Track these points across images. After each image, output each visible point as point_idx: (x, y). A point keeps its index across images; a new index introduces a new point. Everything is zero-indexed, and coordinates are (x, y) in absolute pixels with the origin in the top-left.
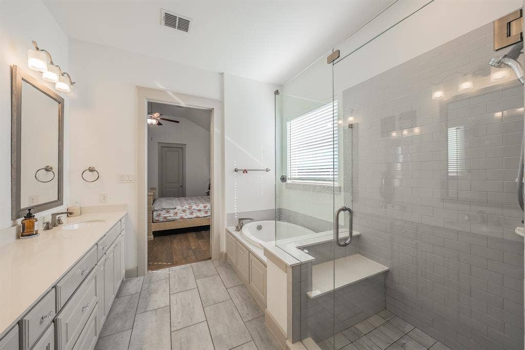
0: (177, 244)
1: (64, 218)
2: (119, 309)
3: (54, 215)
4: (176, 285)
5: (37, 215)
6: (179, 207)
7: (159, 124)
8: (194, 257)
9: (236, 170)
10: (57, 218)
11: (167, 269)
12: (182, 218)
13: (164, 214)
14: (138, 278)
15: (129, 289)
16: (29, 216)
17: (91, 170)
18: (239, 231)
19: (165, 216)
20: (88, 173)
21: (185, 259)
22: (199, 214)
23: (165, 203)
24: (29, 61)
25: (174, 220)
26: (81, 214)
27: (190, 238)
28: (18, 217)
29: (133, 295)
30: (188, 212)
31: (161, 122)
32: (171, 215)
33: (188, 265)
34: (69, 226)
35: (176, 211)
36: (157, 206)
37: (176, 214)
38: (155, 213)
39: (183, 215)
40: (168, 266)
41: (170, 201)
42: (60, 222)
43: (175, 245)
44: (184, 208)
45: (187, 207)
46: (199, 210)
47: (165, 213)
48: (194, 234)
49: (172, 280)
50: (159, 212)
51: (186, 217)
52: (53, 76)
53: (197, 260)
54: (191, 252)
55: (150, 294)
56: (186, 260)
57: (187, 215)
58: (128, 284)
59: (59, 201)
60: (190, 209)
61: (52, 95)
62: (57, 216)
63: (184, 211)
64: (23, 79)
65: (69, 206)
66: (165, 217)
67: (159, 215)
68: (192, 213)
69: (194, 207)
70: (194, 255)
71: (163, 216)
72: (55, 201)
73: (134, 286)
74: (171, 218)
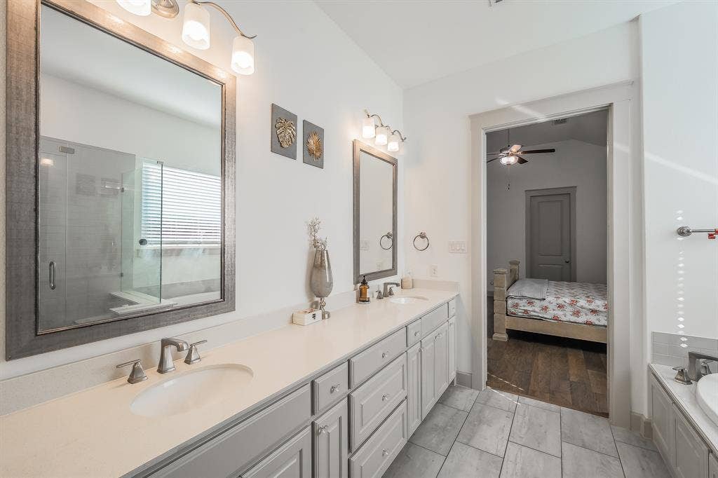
0: (543, 362)
1: (395, 289)
2: (440, 420)
3: (386, 285)
4: (524, 431)
5: (370, 283)
6: (550, 298)
7: (522, 161)
8: (569, 398)
9: (682, 232)
10: (388, 289)
11: (516, 396)
12: (556, 318)
13: (524, 306)
14: (472, 390)
15: (457, 400)
16: (364, 283)
17: (423, 236)
18: (689, 382)
19: (525, 308)
20: (419, 238)
21: (552, 393)
22: (593, 319)
23: (527, 289)
24: (364, 130)
25: (541, 319)
26: (413, 287)
27: (570, 358)
28: (358, 282)
29: (459, 410)
30: (569, 310)
31: (525, 157)
32: (535, 310)
33: (553, 406)
34: (400, 299)
35: (544, 303)
36: (513, 291)
37: (545, 309)
38: (510, 302)
39: (559, 313)
40: (516, 392)
41: (536, 285)
42: (391, 293)
43: (540, 362)
44: (560, 301)
45: (568, 300)
46: (594, 311)
47: (525, 304)
48: (581, 354)
49: (518, 419)
50: (516, 301)
51: (563, 318)
52: (382, 138)
53: (574, 405)
54: (565, 386)
55: (480, 422)
56: (552, 396)
57: (566, 315)
58: (457, 392)
59: (393, 271)
60: (573, 304)
61: (384, 158)
62: (389, 287)
63: (560, 306)
64: (361, 150)
65: (404, 277)
66: (526, 311)
67: (516, 306)
68: (577, 313)
69: (582, 302)
70: (572, 393)
71: (523, 308)
72: (390, 270)
73: (464, 398)
74: (534, 314)
